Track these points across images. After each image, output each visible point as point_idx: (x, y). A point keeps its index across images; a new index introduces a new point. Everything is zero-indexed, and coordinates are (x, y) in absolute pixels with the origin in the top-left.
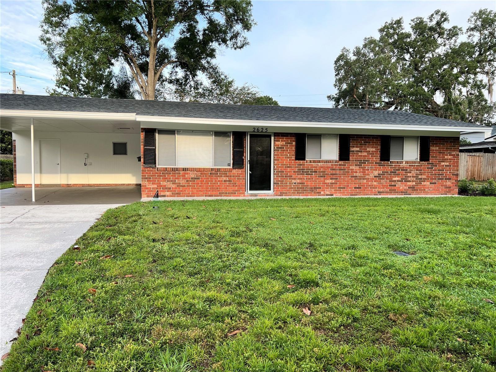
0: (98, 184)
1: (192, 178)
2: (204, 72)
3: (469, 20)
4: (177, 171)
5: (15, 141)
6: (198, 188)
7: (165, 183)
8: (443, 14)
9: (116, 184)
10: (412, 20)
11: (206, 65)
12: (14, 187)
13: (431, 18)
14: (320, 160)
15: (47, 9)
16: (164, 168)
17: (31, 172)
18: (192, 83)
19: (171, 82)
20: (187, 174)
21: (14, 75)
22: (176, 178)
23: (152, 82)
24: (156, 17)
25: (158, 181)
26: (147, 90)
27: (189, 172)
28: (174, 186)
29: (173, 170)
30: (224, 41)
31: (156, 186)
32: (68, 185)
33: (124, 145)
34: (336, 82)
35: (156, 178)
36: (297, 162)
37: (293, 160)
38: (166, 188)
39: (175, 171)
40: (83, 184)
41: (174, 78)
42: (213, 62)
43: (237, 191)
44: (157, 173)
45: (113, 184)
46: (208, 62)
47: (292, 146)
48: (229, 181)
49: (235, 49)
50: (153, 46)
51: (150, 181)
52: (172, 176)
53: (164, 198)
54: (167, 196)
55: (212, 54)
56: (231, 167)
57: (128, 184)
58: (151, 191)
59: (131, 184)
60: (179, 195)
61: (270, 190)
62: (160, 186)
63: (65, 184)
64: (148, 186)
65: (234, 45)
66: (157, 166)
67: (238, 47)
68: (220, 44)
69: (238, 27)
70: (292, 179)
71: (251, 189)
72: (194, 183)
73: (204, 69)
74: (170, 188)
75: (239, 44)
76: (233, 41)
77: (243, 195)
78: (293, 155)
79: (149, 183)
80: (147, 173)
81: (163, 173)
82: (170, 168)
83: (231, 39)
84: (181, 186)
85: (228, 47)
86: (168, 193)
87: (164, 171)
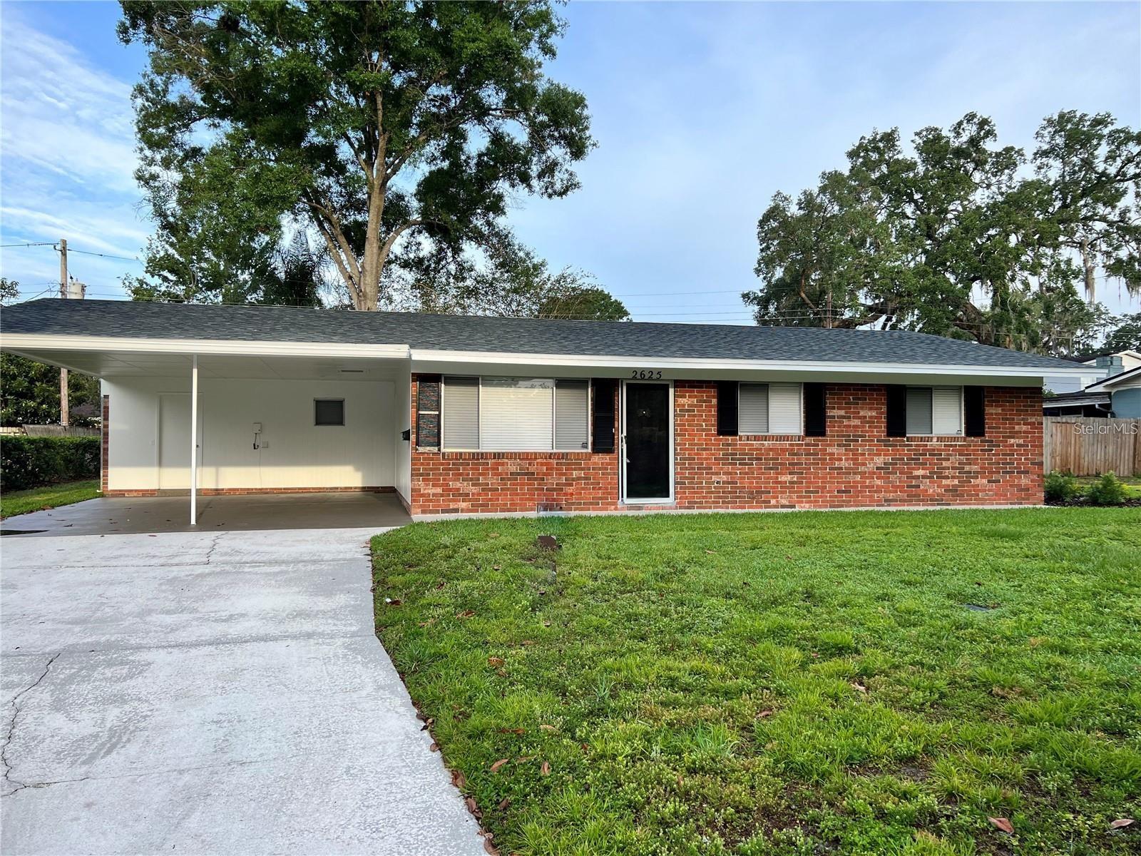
0: (281, 489)
1: (512, 474)
2: (480, 244)
3: (1037, 133)
4: (482, 458)
5: (106, 397)
7: (458, 485)
8: (984, 122)
9: (320, 488)
10: (917, 134)
11: (485, 230)
12: (102, 495)
13: (957, 129)
14: (766, 434)
15: (142, 110)
16: (456, 453)
17: (190, 465)
18: (452, 268)
19: (406, 265)
20: (503, 464)
21: (64, 252)
22: (480, 474)
23: (375, 266)
24: (384, 131)
25: (444, 480)
26: (362, 283)
27: (506, 461)
28: (474, 490)
29: (473, 458)
30: (525, 179)
31: (439, 490)
32: (217, 490)
33: (339, 404)
34: (759, 264)
35: (440, 474)
36: (721, 440)
37: (713, 435)
38: (460, 495)
39: (478, 459)
40: (248, 489)
41: (412, 256)
42: (501, 222)
43: (601, 498)
44: (442, 464)
45: (313, 488)
46: (489, 224)
47: (711, 406)
48: (586, 478)
49: (550, 196)
50: (377, 190)
51: (428, 480)
52: (472, 469)
53: (456, 514)
54: (463, 511)
55: (496, 206)
56: (590, 450)
57: (346, 488)
58: (431, 501)
59: (351, 488)
60: (485, 507)
61: (668, 496)
62: (447, 490)
63: (211, 490)
64: (425, 489)
65: (547, 188)
66: (443, 450)
67: (555, 192)
68: (513, 186)
69: (557, 152)
70: (712, 473)
71: (629, 496)
72: (514, 484)
73: (478, 237)
74: (467, 495)
75: (558, 186)
76: (546, 180)
77: (613, 507)
78: (713, 425)
79: (427, 485)
80: (422, 464)
81: (453, 464)
82: (469, 453)
83: (541, 176)
84: (490, 490)
85: (534, 192)
86: (463, 505)
87: (457, 459)
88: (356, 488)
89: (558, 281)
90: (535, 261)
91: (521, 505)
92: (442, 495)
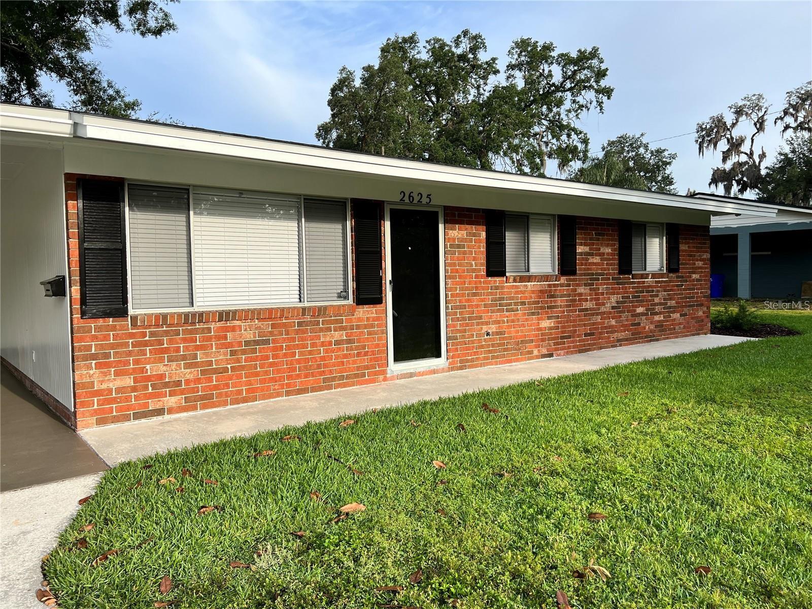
1: (247, 343)
2: (62, 77)
3: (509, 51)
4: (200, 321)
6: (267, 373)
7: (161, 368)
8: (475, 38)
10: (427, 42)
11: (66, 62)
13: (457, 42)
14: (527, 274)
16: (157, 316)
20: (233, 329)
22: (197, 348)
25: (136, 362)
27: (237, 323)
28: (189, 374)
29: (186, 322)
30: (112, 15)
31: (129, 381)
35: (130, 354)
36: (490, 282)
37: (482, 276)
38: (166, 385)
39: (193, 323)
42: (85, 57)
43: (367, 367)
44: (132, 336)
46: (71, 57)
47: (480, 241)
48: (349, 341)
49: (143, 34)
51: (108, 365)
52: (184, 340)
53: (160, 418)
54: (171, 411)
55: (78, 40)
56: (350, 301)
58: (114, 401)
60: (207, 401)
61: (438, 355)
62: (142, 379)
64: (102, 382)
65: (139, 25)
66: (131, 312)
67: (149, 30)
68: (96, 22)
70: (482, 324)
71: (396, 359)
72: (251, 359)
73: (59, 69)
74: (178, 383)
75: (152, 24)
76: (138, 16)
77: (381, 377)
78: (482, 265)
79: (105, 374)
80: (95, 338)
81: (152, 334)
82: (179, 315)
83: (132, 11)
84: (215, 371)
85: (122, 30)
86: (171, 401)
87: (157, 325)
90: (127, 99)
91: (262, 390)
92: (134, 389)
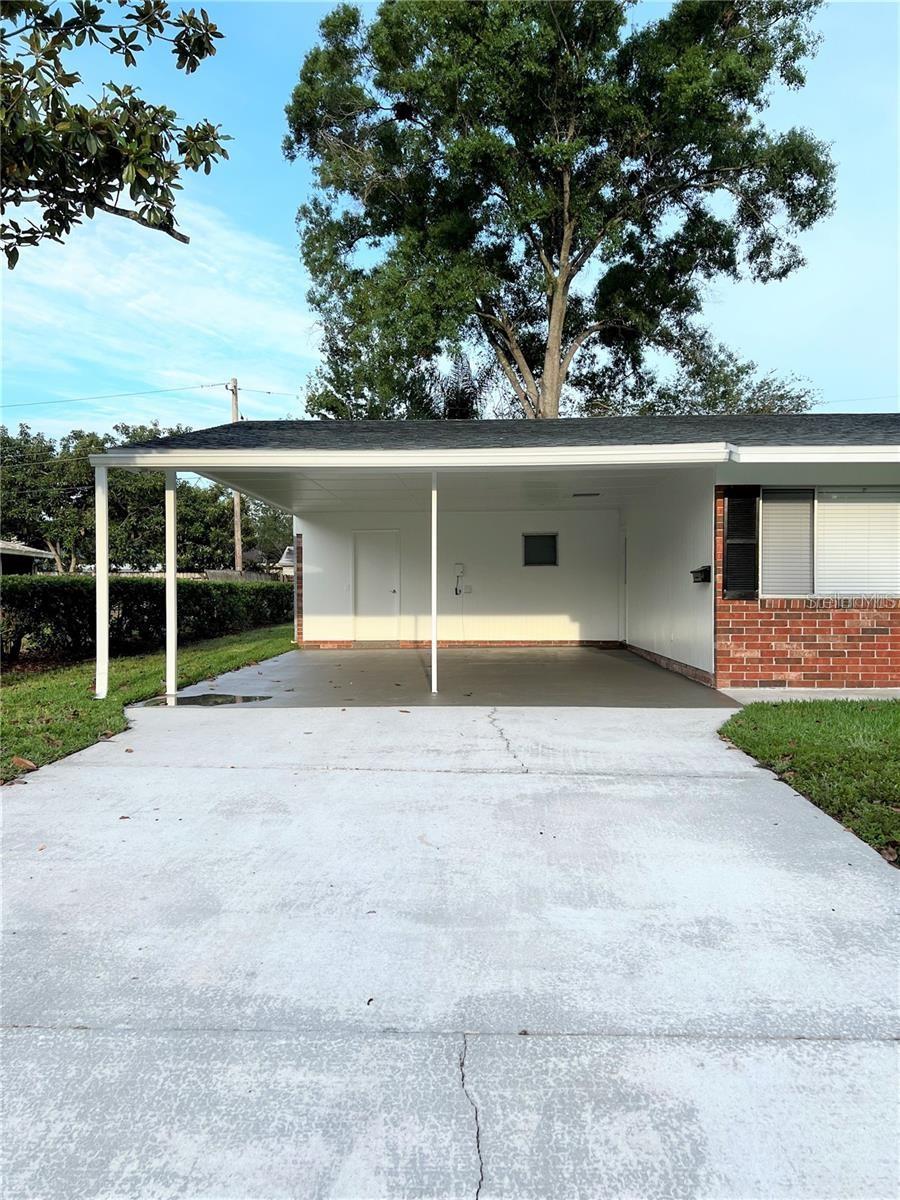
0: (486, 642)
1: (865, 631)
2: (669, 349)
5: (299, 536)
6: (885, 662)
7: (784, 646)
9: (530, 642)
11: (675, 332)
12: (296, 647)
15: (306, 233)
16: (782, 601)
17: (430, 613)
18: (631, 382)
19: (578, 383)
20: (851, 617)
21: (234, 392)
22: (817, 631)
23: (555, 381)
24: (571, 216)
25: (763, 638)
26: (541, 403)
27: (857, 611)
28: (807, 653)
30: (728, 264)
31: (757, 654)
32: (416, 642)
33: (552, 539)
35: (758, 631)
38: (788, 661)
40: (450, 642)
41: (584, 371)
42: (694, 320)
44: (761, 616)
45: (522, 642)
46: (680, 324)
49: (765, 280)
50: (560, 290)
51: (741, 639)
52: (805, 623)
53: (782, 689)
54: (791, 684)
55: (687, 301)
57: (560, 642)
58: (744, 668)
59: (566, 642)
60: (824, 680)
62: (768, 654)
63: (410, 642)
64: (736, 652)
65: (760, 271)
66: (761, 596)
67: (772, 274)
68: (709, 276)
69: (778, 219)
72: (869, 647)
73: (666, 341)
74: (798, 661)
75: (776, 265)
76: (759, 260)
79: (739, 646)
80: (732, 616)
81: (777, 616)
82: (801, 601)
83: (752, 257)
84: (833, 654)
85: (741, 278)
86: (792, 675)
87: (782, 609)
88: (572, 642)
89: (760, 388)
90: (740, 363)
91: (879, 677)
92: (761, 661)
